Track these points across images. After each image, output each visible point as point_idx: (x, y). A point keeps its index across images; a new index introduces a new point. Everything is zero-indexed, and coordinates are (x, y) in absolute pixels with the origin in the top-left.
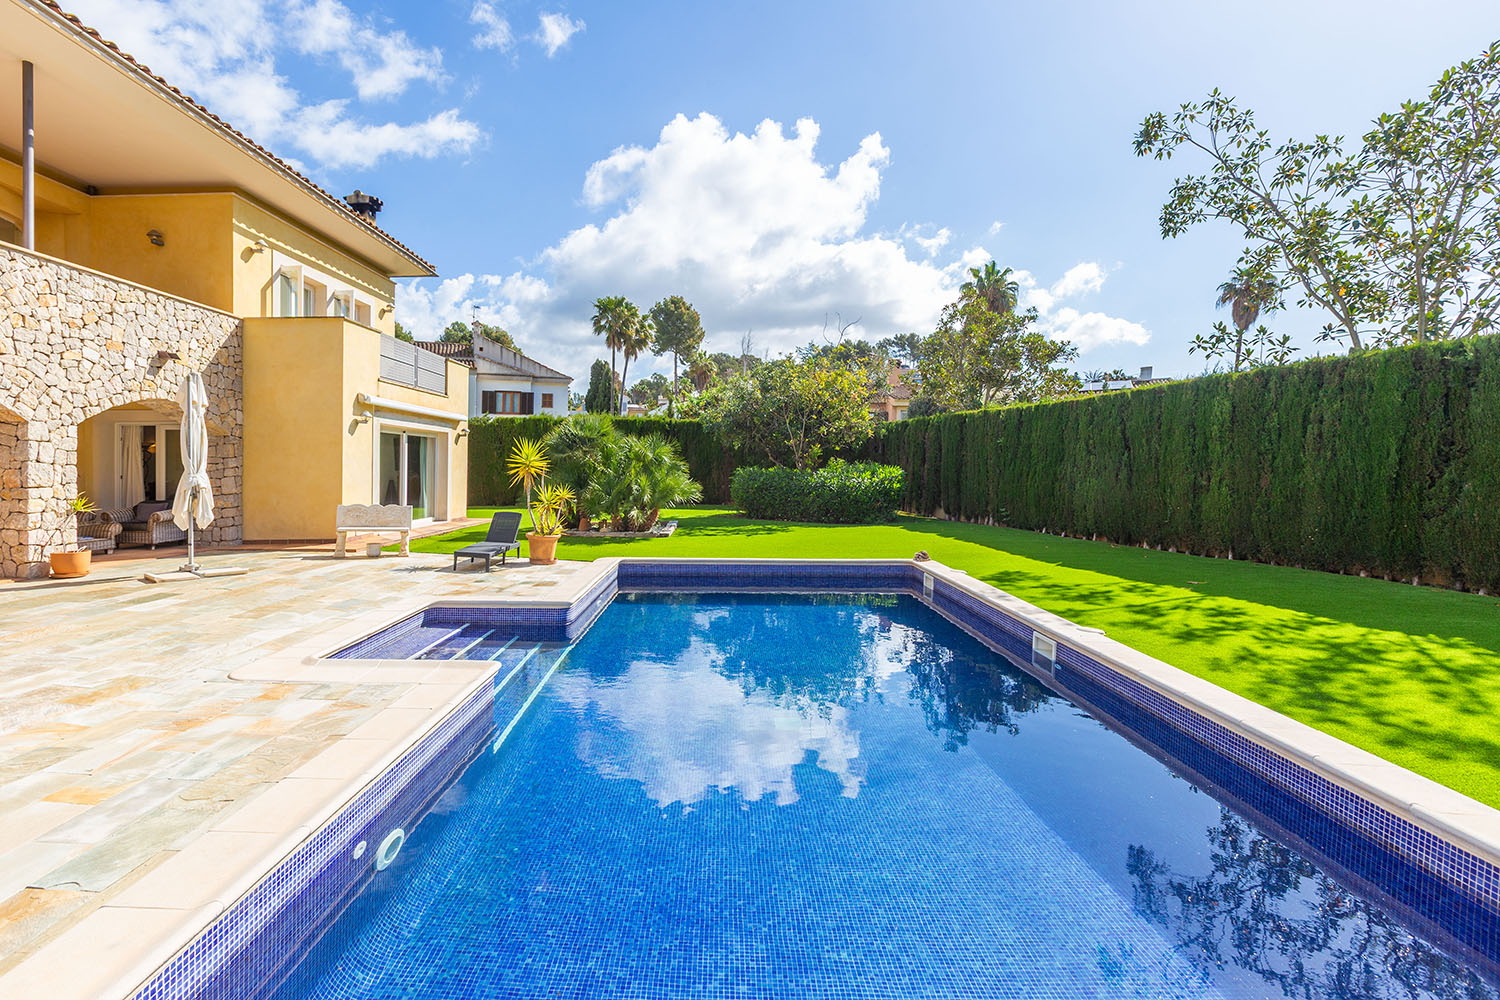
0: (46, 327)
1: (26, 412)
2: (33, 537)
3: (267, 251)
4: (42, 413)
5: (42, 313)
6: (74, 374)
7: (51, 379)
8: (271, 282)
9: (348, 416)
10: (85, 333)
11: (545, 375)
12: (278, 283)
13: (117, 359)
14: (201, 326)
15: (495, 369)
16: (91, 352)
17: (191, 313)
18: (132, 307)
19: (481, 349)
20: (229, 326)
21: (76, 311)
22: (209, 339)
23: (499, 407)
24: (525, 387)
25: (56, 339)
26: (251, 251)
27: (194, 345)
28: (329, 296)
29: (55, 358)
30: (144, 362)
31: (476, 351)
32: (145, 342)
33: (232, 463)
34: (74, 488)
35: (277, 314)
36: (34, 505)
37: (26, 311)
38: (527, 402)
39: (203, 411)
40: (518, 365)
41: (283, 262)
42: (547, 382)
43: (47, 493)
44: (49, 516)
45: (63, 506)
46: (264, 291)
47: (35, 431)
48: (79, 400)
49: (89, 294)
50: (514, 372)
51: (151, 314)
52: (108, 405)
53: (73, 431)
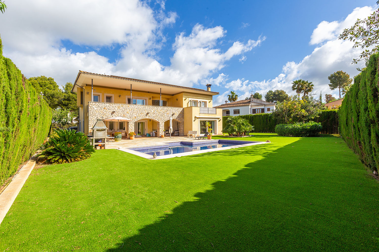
0: (161, 113)
1: (159, 121)
2: (160, 133)
3: (188, 98)
4: (161, 121)
5: (161, 112)
6: (164, 117)
7: (162, 118)
8: (189, 102)
9: (193, 119)
10: (165, 113)
11: (267, 104)
12: (190, 102)
13: (168, 115)
14: (178, 110)
15: (255, 104)
16: (165, 115)
17: (177, 109)
18: (170, 109)
19: (252, 100)
20: (182, 109)
21: (164, 111)
22: (179, 111)
23: (257, 112)
24: (263, 107)
25: (162, 114)
26: (186, 99)
27: (177, 112)
28: (198, 102)
29: (162, 116)
30: (171, 115)
31: (251, 101)
32: (171, 113)
33: (182, 126)
34: (164, 129)
35: (190, 106)
36: (160, 130)
37: (159, 112)
38: (263, 110)
39: (172, 120)
40: (261, 103)
41: (190, 99)
42: (268, 106)
43: (161, 129)
44: (162, 131)
45: (163, 131)
46: (187, 104)
47: (160, 123)
48: (164, 120)
49: (165, 109)
50: (259, 104)
51: (172, 110)
52: (167, 120)
53: (164, 123)
